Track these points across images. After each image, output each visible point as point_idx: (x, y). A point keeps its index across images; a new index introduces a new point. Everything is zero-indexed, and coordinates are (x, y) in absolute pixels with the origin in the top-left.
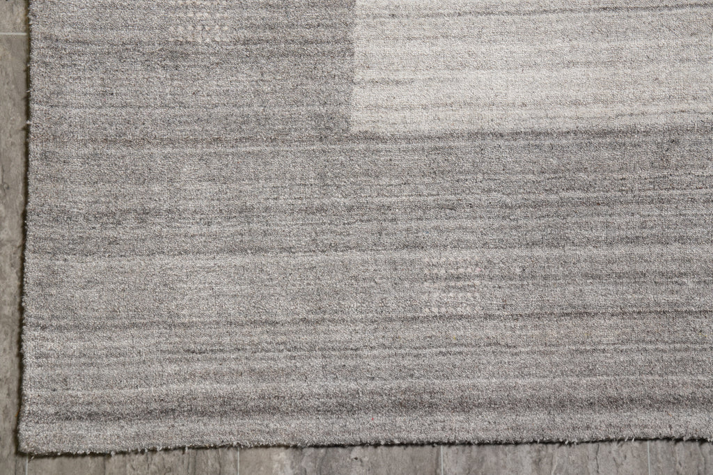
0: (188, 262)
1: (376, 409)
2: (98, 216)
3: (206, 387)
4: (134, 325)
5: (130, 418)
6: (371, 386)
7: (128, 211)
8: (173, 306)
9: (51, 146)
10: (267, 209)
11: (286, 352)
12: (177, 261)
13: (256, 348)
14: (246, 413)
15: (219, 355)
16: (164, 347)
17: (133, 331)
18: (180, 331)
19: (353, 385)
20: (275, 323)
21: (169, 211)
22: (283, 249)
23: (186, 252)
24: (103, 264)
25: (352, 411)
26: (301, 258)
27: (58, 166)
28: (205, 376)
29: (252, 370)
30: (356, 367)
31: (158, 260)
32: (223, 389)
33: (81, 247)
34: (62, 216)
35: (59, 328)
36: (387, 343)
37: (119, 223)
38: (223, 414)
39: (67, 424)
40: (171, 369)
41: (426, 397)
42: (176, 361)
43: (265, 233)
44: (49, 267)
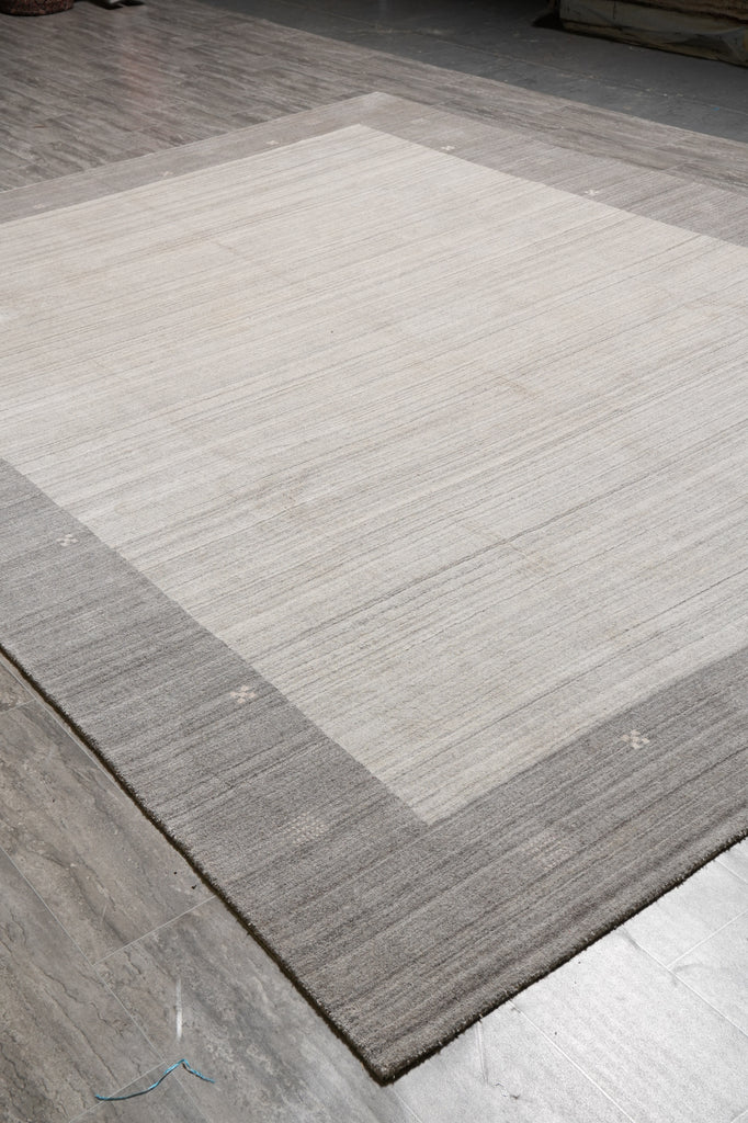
0: (396, 928)
1: (566, 926)
2: (326, 938)
3: (463, 975)
4: (393, 973)
5: (434, 1017)
6: (553, 918)
7: (341, 926)
8: (406, 951)
9: (272, 925)
10: (416, 880)
11: (491, 933)
12: (388, 932)
13: (473, 940)
14: (497, 973)
15: (455, 957)
16: (420, 973)
17: (395, 976)
18: (422, 960)
19: (543, 924)
20: (471, 924)
21: (364, 912)
22: (442, 891)
23: (391, 924)
24: (349, 957)
25: (555, 935)
26: (455, 889)
27: (284, 930)
28: (457, 971)
29: (481, 953)
30: (536, 915)
31: (379, 937)
32: (473, 970)
33: (327, 957)
34: (306, 950)
35: (351, 1000)
36: (541, 894)
37: (340, 934)
38: (485, 982)
39: (398, 1042)
40: (434, 980)
41: (586, 904)
42: (435, 974)
43: (426, 890)
44: (319, 976)
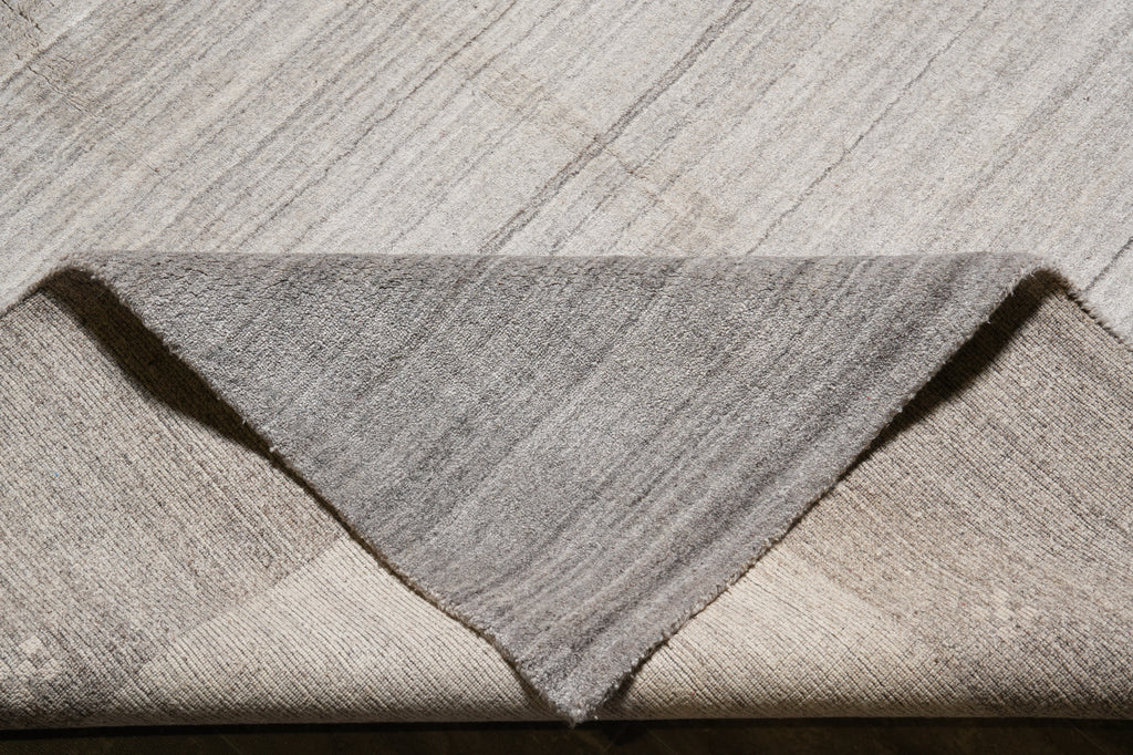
0: (548, 427)
1: (859, 387)
2: (423, 466)
3: (684, 517)
4: (560, 528)
6: (835, 370)
7: (446, 435)
8: (577, 477)
9: (316, 449)
10: (570, 303)
11: (723, 418)
12: (538, 436)
13: (694, 441)
14: (746, 505)
15: (666, 479)
16: (608, 520)
17: (565, 534)
18: (608, 493)
19: (817, 387)
20: (686, 403)
21: (484, 399)
22: (623, 329)
23: (537, 420)
24: (473, 503)
25: (840, 410)
26: (647, 318)
27: (343, 457)
28: (673, 510)
29: (711, 464)
30: (803, 368)
31: (521, 450)
32: (702, 504)
33: (436, 510)
34: (394, 496)
37: (449, 453)
38: (727, 525)
40: (635, 532)
42: (635, 520)
43: (592, 330)
44: (428, 551)
